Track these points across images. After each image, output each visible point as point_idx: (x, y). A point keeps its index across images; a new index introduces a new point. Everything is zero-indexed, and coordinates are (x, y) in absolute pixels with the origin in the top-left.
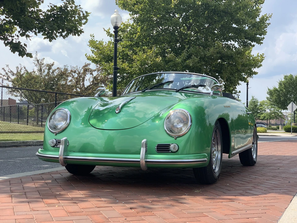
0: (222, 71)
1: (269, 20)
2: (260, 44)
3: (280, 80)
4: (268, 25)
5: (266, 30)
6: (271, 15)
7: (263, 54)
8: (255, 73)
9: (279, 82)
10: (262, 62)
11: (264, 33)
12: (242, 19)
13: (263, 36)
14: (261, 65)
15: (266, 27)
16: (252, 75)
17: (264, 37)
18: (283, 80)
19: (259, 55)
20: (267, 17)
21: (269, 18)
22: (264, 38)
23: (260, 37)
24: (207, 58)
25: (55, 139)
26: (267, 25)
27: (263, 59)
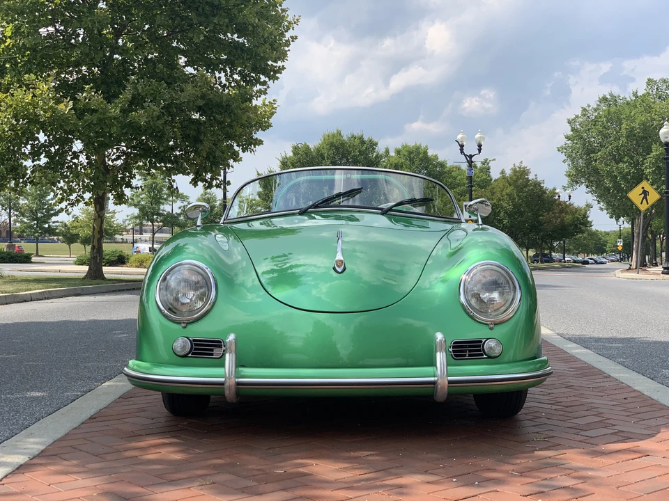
0: (202, 137)
1: (293, 29)
2: (274, 80)
3: (283, 155)
4: (293, 41)
5: (289, 50)
6: (298, 20)
7: (274, 100)
8: (259, 142)
9: (281, 159)
10: (271, 117)
11: (283, 56)
12: (252, 25)
13: (280, 64)
14: (270, 126)
15: (287, 44)
16: (255, 147)
17: (283, 66)
18: (290, 154)
19: (267, 103)
20: (290, 23)
21: (295, 25)
22: (283, 68)
23: (275, 64)
24: (175, 108)
25: (187, 338)
26: (291, 40)
27: (274, 110)
